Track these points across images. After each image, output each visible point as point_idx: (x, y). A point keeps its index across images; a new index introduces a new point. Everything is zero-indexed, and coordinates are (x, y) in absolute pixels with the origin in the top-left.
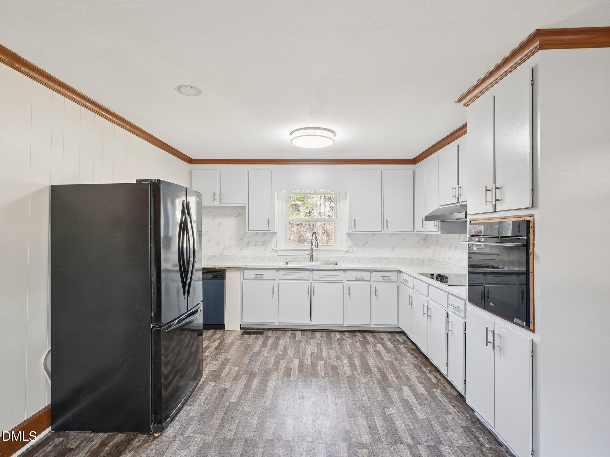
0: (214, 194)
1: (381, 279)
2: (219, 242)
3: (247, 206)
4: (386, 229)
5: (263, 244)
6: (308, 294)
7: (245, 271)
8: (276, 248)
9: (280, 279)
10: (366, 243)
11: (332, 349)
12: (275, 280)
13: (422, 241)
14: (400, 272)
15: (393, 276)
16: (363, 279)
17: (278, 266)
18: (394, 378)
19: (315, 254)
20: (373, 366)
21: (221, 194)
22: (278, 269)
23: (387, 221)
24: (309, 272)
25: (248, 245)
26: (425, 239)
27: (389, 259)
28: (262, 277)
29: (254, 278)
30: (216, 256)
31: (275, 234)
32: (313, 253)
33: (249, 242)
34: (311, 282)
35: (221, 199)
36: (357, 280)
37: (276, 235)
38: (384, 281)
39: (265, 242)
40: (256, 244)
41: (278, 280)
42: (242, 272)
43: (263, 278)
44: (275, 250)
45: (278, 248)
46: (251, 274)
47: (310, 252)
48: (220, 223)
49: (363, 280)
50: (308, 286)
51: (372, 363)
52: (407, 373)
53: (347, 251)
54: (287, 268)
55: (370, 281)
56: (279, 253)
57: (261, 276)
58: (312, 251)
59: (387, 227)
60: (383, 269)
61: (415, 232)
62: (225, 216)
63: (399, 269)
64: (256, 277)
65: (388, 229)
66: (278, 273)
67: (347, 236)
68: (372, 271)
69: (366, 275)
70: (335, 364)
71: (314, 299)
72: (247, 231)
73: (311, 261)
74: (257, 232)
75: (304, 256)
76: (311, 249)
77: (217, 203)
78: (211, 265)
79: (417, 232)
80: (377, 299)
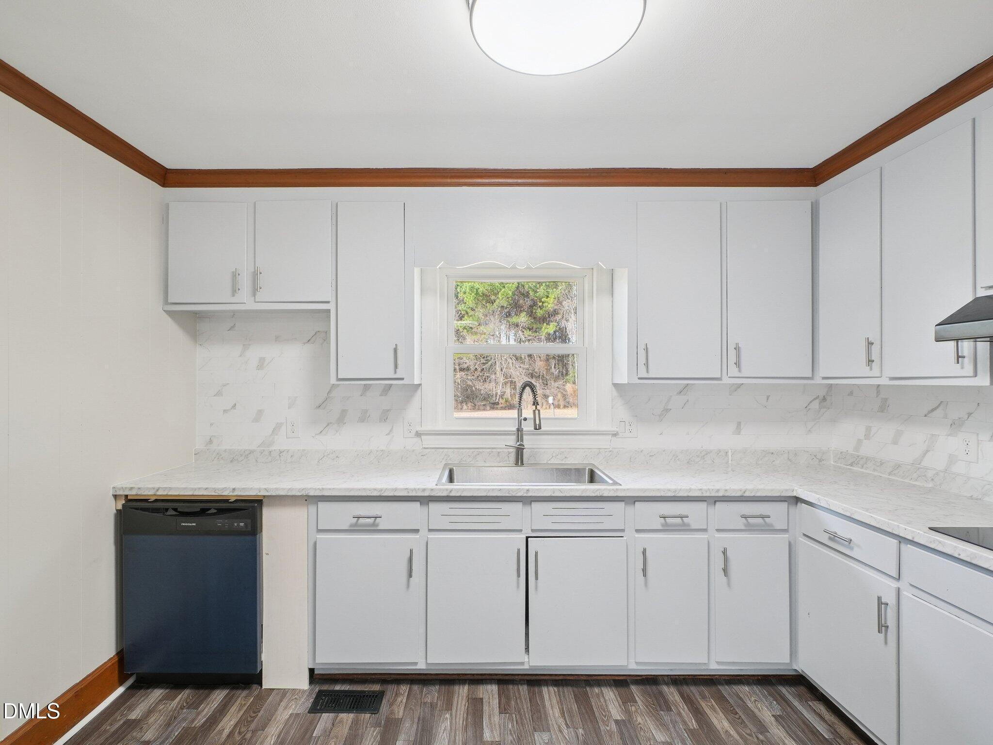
0: (235, 276)
1: (740, 524)
2: (260, 412)
3: (331, 307)
4: (733, 370)
5: (384, 417)
6: (519, 575)
7: (321, 505)
8: (419, 428)
9: (430, 530)
10: (667, 410)
12: (416, 531)
13: (816, 405)
14: (797, 500)
15: (777, 513)
16: (684, 524)
17: (424, 490)
19: (527, 442)
21: (255, 275)
22: (425, 500)
23: (737, 349)
24: (519, 506)
25: (341, 419)
26: (824, 399)
27: (730, 454)
28: (374, 524)
29: (351, 525)
30: (251, 452)
31: (420, 386)
32: (522, 440)
33: (344, 412)
34: (527, 538)
35: (255, 290)
36: (667, 529)
37: (420, 390)
38: (749, 528)
39: (388, 410)
40: (364, 418)
41: (424, 532)
42: (312, 509)
43: (377, 525)
44: (418, 434)
45: (427, 427)
46: (345, 513)
47: (514, 437)
48: (262, 360)
49: (685, 528)
50: (519, 551)
53: (615, 435)
54: (452, 494)
55: (705, 530)
56: (430, 442)
57: (371, 521)
58: (522, 437)
59: (738, 364)
60: (747, 494)
61: (818, 380)
62: (277, 339)
63: (794, 494)
64: (356, 524)
65: (740, 371)
66: (425, 508)
67: (615, 393)
68: (714, 500)
69: (695, 513)
71: (536, 589)
72: (333, 381)
73: (517, 464)
74: (366, 385)
75: (499, 450)
76: (518, 430)
77: (245, 301)
78: (215, 490)
79: (824, 378)
80: (729, 584)
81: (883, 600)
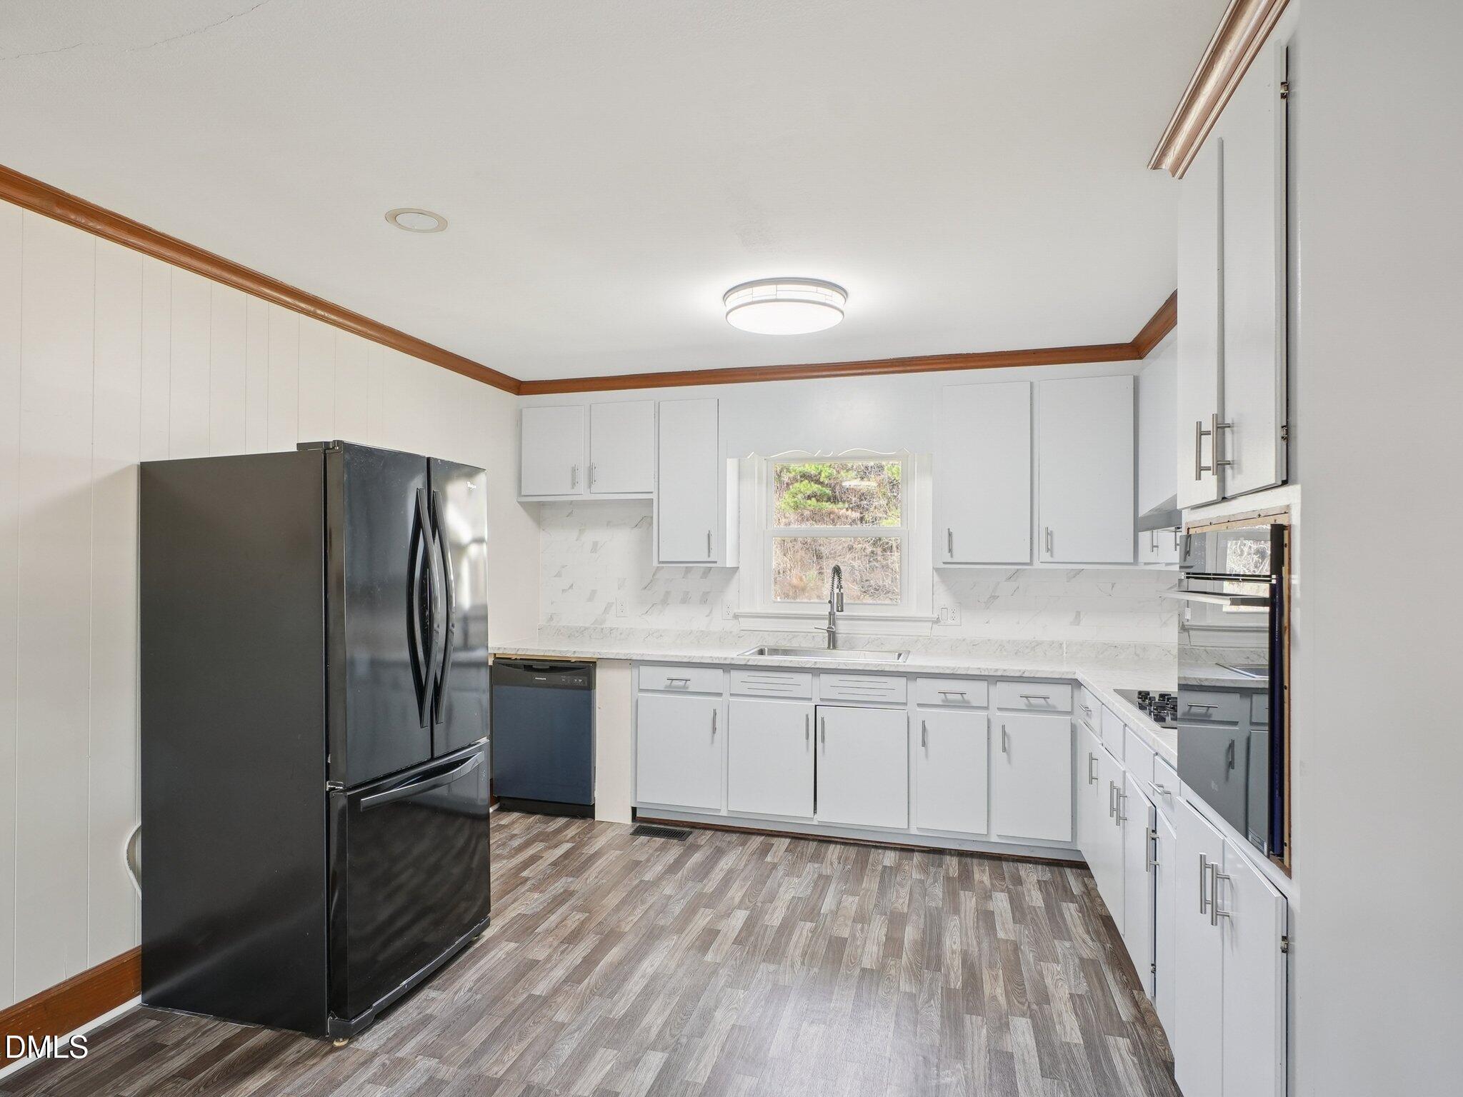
0: (574, 470)
1: (1022, 704)
2: (594, 592)
3: (654, 496)
4: (1045, 556)
5: (705, 599)
6: (807, 737)
7: (644, 669)
8: (736, 611)
9: (731, 695)
10: (995, 597)
11: (853, 894)
12: (720, 695)
14: (1076, 683)
15: (1059, 696)
16: (964, 701)
17: (725, 659)
18: (1000, 991)
19: (842, 627)
20: (953, 952)
21: (591, 469)
22: (727, 667)
23: (1049, 534)
24: (808, 677)
25: (665, 602)
27: (1064, 646)
28: (684, 687)
29: (666, 687)
30: (586, 629)
31: (736, 572)
32: (834, 624)
33: (668, 593)
34: (816, 706)
35: (591, 482)
36: (947, 705)
37: (737, 574)
38: (1031, 709)
39: (708, 592)
40: (685, 600)
41: (726, 696)
42: (635, 672)
43: (687, 688)
44: (736, 617)
45: (745, 609)
46: (660, 677)
47: (827, 622)
48: (595, 544)
49: (965, 705)
50: (807, 716)
51: (955, 943)
52: (1048, 981)
53: (937, 621)
54: (750, 663)
55: (987, 708)
56: (746, 624)
57: (682, 683)
58: (834, 619)
59: (1049, 550)
60: (1026, 675)
61: (1142, 566)
62: (608, 523)
63: (1075, 677)
64: (670, 686)
65: (1052, 556)
66: (727, 676)
67: (936, 578)
68: (992, 679)
69: (975, 691)
70: (845, 933)
71: (824, 751)
72: (655, 564)
73: (829, 647)
74: (688, 567)
75: (814, 634)
76: (830, 613)
77: (582, 492)
78: (560, 652)
80: (1009, 761)
81: (1094, 757)
